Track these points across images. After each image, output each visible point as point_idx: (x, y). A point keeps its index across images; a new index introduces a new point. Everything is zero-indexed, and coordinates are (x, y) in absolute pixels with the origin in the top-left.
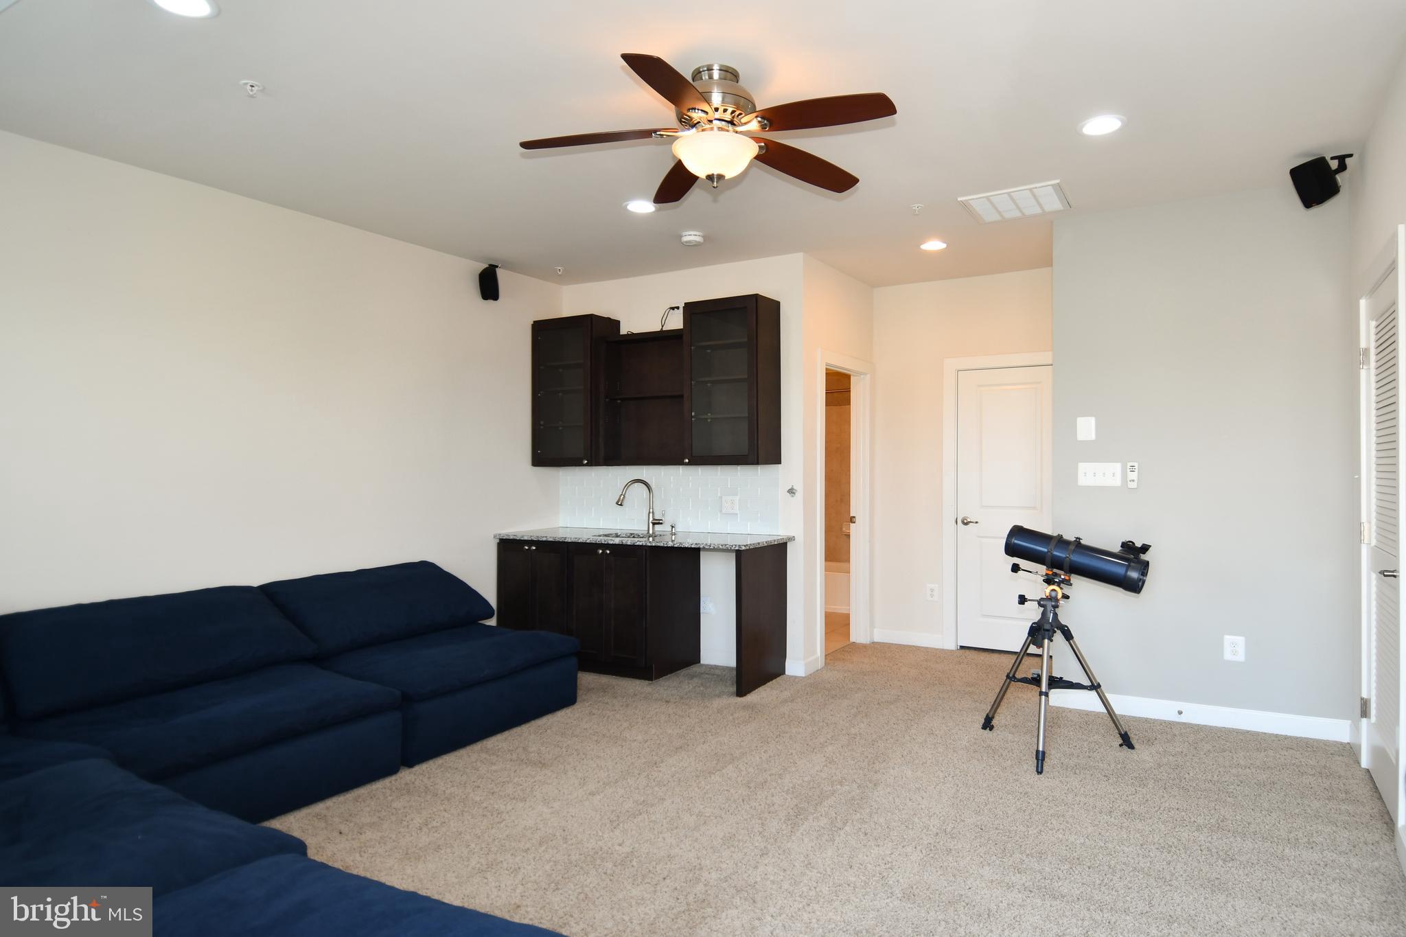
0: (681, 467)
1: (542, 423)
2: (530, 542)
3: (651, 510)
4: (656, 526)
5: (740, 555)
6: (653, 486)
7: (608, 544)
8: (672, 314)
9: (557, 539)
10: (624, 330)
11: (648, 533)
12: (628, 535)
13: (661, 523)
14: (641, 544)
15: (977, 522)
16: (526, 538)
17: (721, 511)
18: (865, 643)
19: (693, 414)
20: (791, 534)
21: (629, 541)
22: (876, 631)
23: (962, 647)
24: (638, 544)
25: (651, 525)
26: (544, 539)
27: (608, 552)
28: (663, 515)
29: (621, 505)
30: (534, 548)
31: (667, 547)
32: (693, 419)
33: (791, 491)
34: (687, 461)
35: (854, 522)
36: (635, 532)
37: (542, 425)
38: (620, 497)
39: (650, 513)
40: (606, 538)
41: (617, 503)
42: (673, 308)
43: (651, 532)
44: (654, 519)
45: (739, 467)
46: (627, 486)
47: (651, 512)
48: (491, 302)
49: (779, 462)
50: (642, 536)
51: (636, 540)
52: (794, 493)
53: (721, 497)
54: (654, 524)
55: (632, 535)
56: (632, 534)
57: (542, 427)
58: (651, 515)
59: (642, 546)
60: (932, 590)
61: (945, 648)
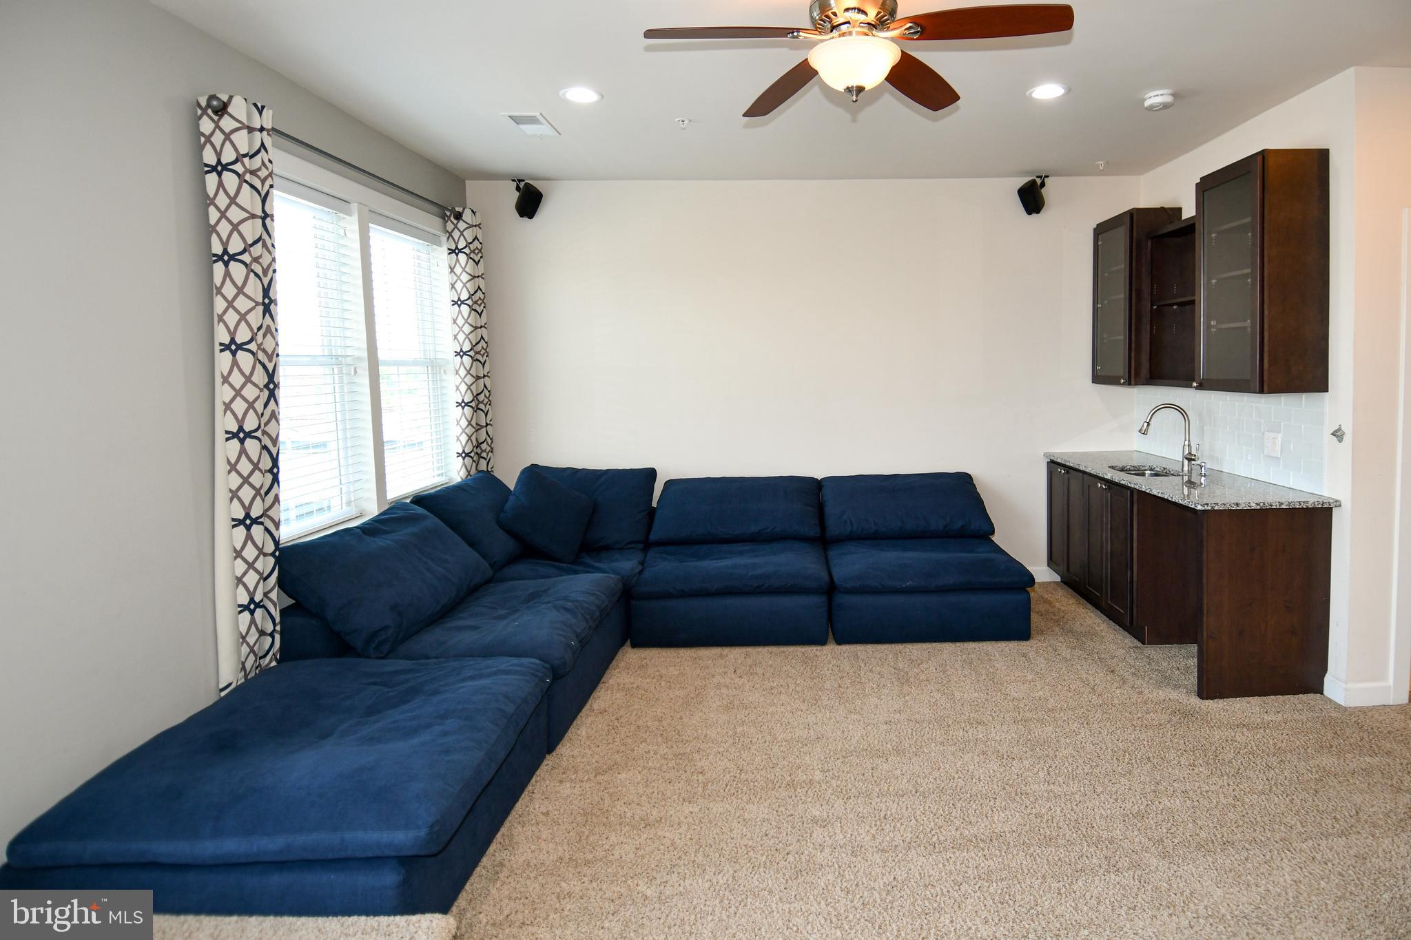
2: (1062, 465)
3: (1187, 443)
6: (1191, 414)
9: (1075, 466)
13: (1194, 460)
17: (1262, 453)
20: (1337, 497)
26: (1068, 464)
27: (1105, 487)
29: (1144, 433)
30: (1064, 472)
33: (1338, 434)
34: (1195, 384)
38: (1144, 424)
41: (1140, 431)
46: (1154, 412)
47: (1186, 445)
48: (1034, 217)
52: (1341, 437)
56: (1164, 468)
58: (1187, 448)
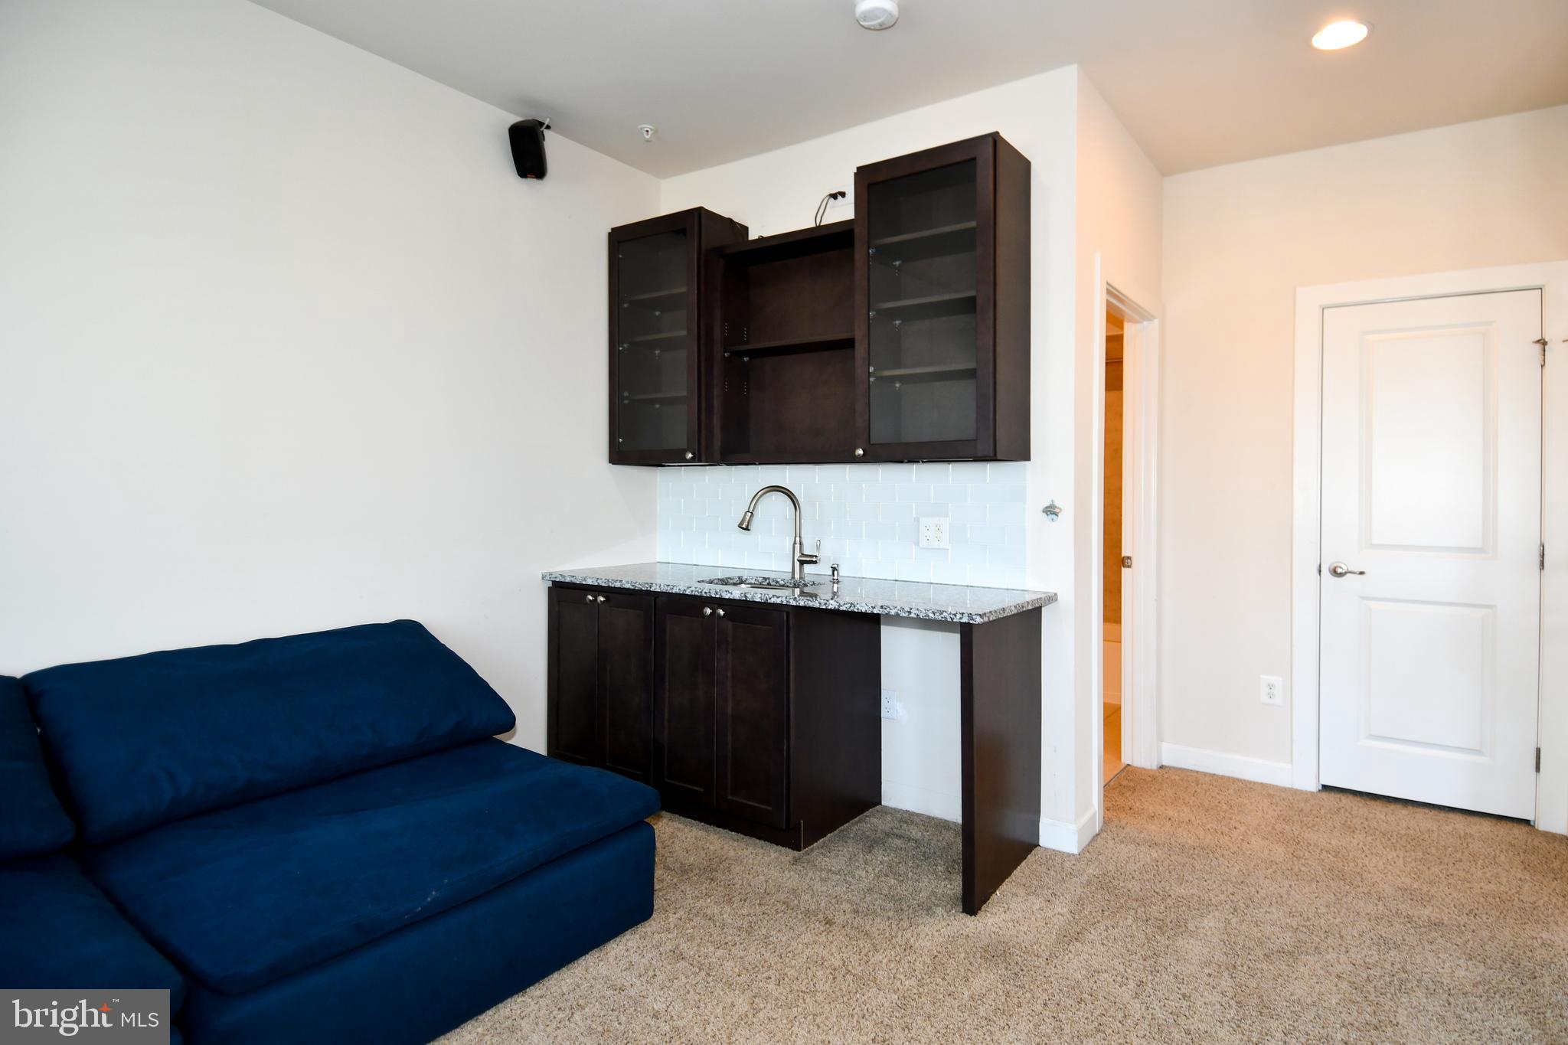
0: (848, 467)
1: (626, 394)
2: (596, 590)
3: (798, 539)
4: (806, 566)
5: (967, 632)
6: (801, 499)
7: (722, 599)
8: (833, 207)
9: (638, 587)
10: (753, 236)
11: (793, 577)
12: (760, 580)
13: (815, 562)
14: (779, 601)
15: (1362, 573)
16: (589, 582)
17: (917, 544)
18: (1149, 767)
19: (871, 369)
20: (1052, 590)
21: (758, 595)
22: (1165, 746)
23: (1325, 788)
24: (773, 600)
25: (797, 564)
26: (618, 585)
27: (722, 612)
28: (818, 548)
29: (747, 529)
30: (602, 599)
31: (827, 610)
32: (872, 379)
33: (1051, 511)
34: (860, 452)
35: (1129, 567)
36: (772, 576)
37: (626, 398)
38: (745, 514)
39: (795, 543)
40: (719, 587)
41: (740, 526)
42: (834, 196)
43: (797, 576)
44: (803, 555)
45: (951, 467)
46: (757, 497)
47: (798, 542)
48: (531, 183)
49: (1028, 459)
50: (782, 583)
51: (771, 592)
52: (1056, 514)
53: (917, 520)
54: (802, 563)
55: (766, 583)
56: (765, 579)
57: (626, 402)
58: (797, 546)
59: (781, 605)
60: (1271, 686)
61: (1295, 787)
